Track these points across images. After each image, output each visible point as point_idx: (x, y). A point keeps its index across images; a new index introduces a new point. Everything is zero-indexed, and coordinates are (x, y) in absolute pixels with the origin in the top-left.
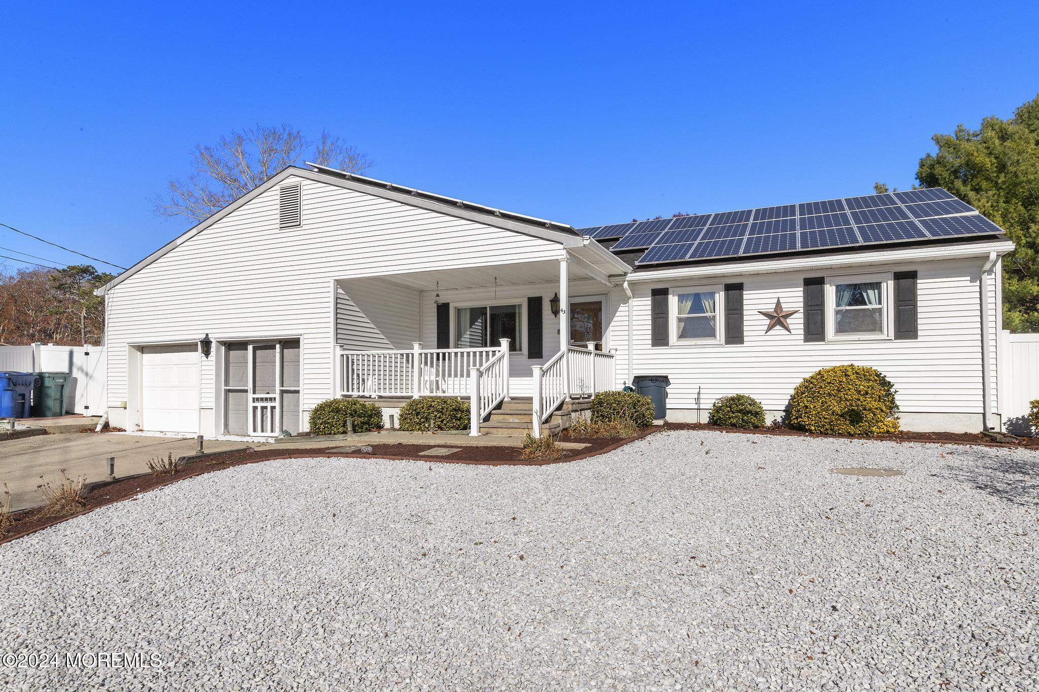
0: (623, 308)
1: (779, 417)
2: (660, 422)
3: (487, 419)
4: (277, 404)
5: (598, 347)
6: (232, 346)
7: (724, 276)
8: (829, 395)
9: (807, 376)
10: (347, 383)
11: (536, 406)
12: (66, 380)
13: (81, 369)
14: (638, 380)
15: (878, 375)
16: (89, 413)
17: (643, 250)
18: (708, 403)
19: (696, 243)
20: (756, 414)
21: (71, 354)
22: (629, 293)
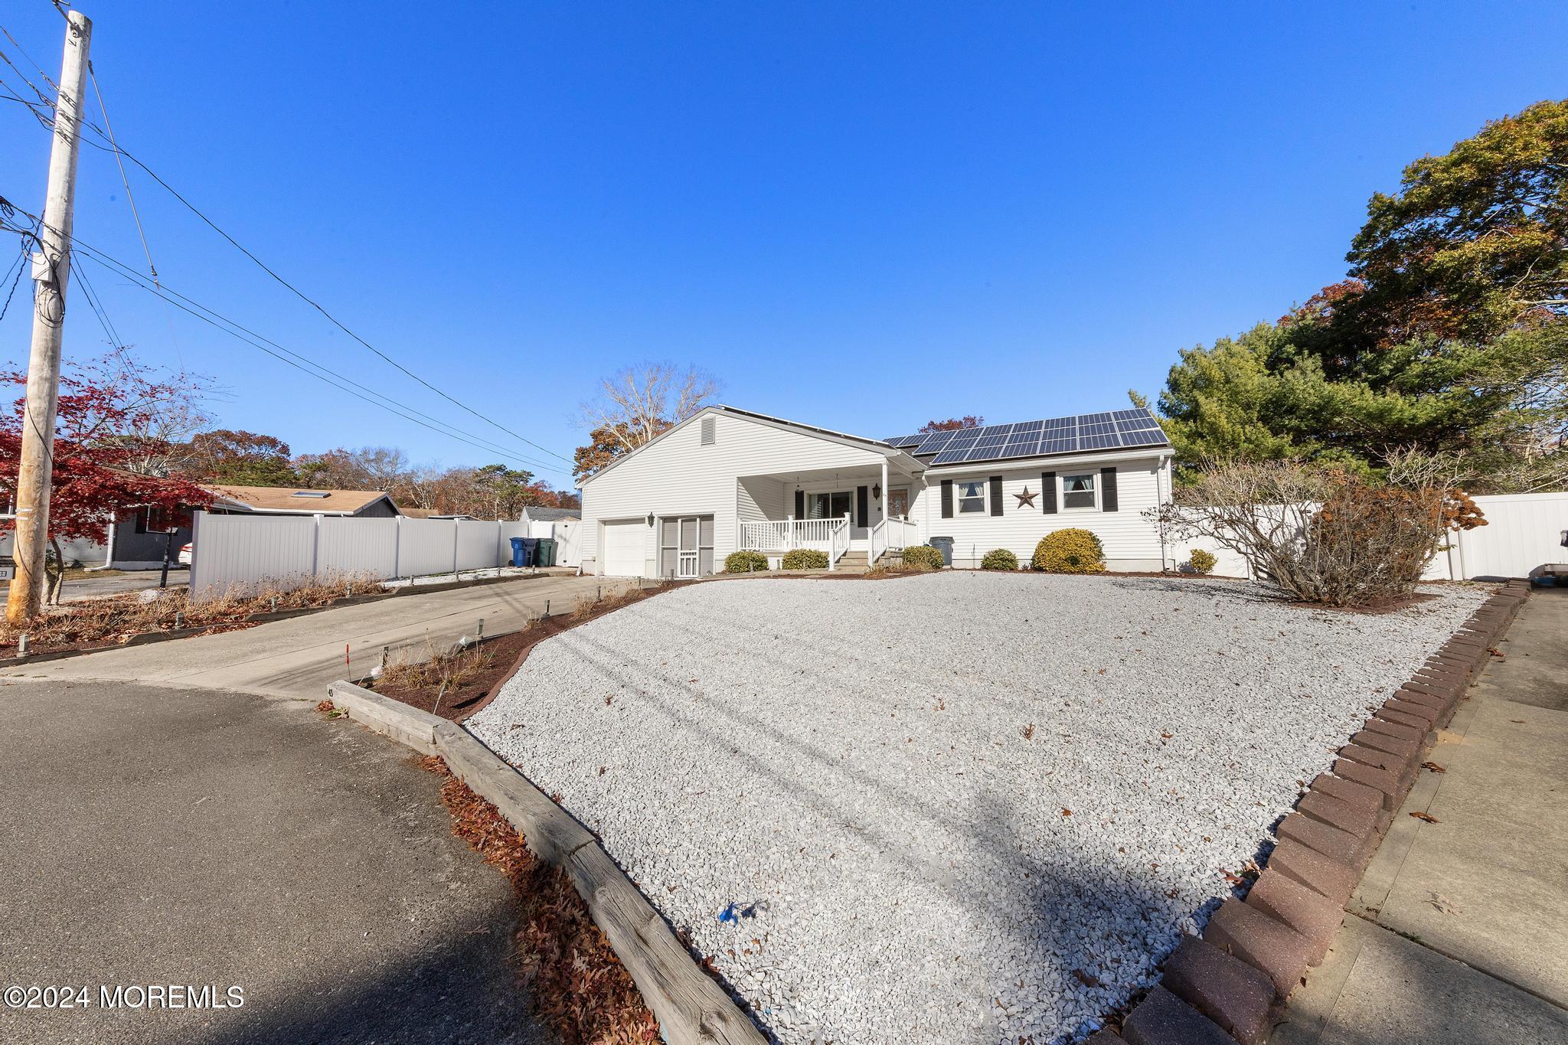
0: (922, 493)
1: (1028, 563)
2: (949, 567)
3: (838, 562)
4: (697, 556)
5: (906, 518)
6: (666, 519)
7: (988, 472)
8: (1058, 547)
9: (1045, 536)
10: (744, 542)
11: (870, 554)
12: (552, 544)
13: (561, 536)
14: (933, 540)
15: (1091, 534)
16: (568, 564)
17: (935, 454)
18: (981, 555)
19: (972, 449)
20: (1011, 561)
21: (554, 526)
22: (926, 483)
